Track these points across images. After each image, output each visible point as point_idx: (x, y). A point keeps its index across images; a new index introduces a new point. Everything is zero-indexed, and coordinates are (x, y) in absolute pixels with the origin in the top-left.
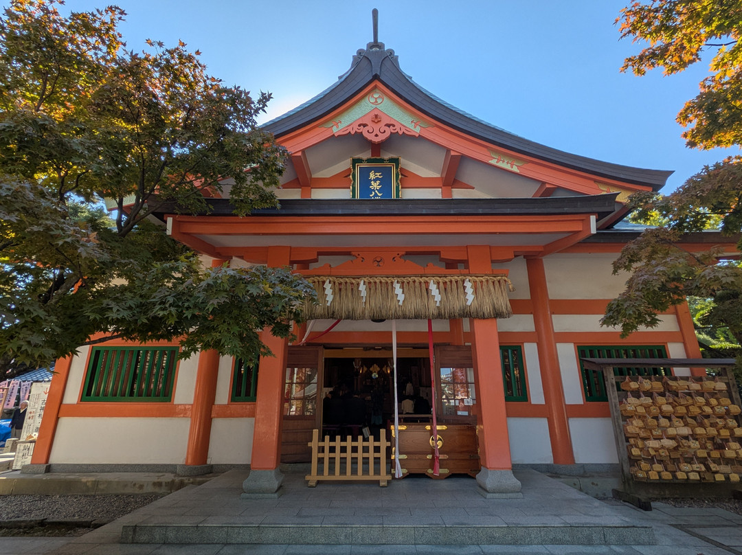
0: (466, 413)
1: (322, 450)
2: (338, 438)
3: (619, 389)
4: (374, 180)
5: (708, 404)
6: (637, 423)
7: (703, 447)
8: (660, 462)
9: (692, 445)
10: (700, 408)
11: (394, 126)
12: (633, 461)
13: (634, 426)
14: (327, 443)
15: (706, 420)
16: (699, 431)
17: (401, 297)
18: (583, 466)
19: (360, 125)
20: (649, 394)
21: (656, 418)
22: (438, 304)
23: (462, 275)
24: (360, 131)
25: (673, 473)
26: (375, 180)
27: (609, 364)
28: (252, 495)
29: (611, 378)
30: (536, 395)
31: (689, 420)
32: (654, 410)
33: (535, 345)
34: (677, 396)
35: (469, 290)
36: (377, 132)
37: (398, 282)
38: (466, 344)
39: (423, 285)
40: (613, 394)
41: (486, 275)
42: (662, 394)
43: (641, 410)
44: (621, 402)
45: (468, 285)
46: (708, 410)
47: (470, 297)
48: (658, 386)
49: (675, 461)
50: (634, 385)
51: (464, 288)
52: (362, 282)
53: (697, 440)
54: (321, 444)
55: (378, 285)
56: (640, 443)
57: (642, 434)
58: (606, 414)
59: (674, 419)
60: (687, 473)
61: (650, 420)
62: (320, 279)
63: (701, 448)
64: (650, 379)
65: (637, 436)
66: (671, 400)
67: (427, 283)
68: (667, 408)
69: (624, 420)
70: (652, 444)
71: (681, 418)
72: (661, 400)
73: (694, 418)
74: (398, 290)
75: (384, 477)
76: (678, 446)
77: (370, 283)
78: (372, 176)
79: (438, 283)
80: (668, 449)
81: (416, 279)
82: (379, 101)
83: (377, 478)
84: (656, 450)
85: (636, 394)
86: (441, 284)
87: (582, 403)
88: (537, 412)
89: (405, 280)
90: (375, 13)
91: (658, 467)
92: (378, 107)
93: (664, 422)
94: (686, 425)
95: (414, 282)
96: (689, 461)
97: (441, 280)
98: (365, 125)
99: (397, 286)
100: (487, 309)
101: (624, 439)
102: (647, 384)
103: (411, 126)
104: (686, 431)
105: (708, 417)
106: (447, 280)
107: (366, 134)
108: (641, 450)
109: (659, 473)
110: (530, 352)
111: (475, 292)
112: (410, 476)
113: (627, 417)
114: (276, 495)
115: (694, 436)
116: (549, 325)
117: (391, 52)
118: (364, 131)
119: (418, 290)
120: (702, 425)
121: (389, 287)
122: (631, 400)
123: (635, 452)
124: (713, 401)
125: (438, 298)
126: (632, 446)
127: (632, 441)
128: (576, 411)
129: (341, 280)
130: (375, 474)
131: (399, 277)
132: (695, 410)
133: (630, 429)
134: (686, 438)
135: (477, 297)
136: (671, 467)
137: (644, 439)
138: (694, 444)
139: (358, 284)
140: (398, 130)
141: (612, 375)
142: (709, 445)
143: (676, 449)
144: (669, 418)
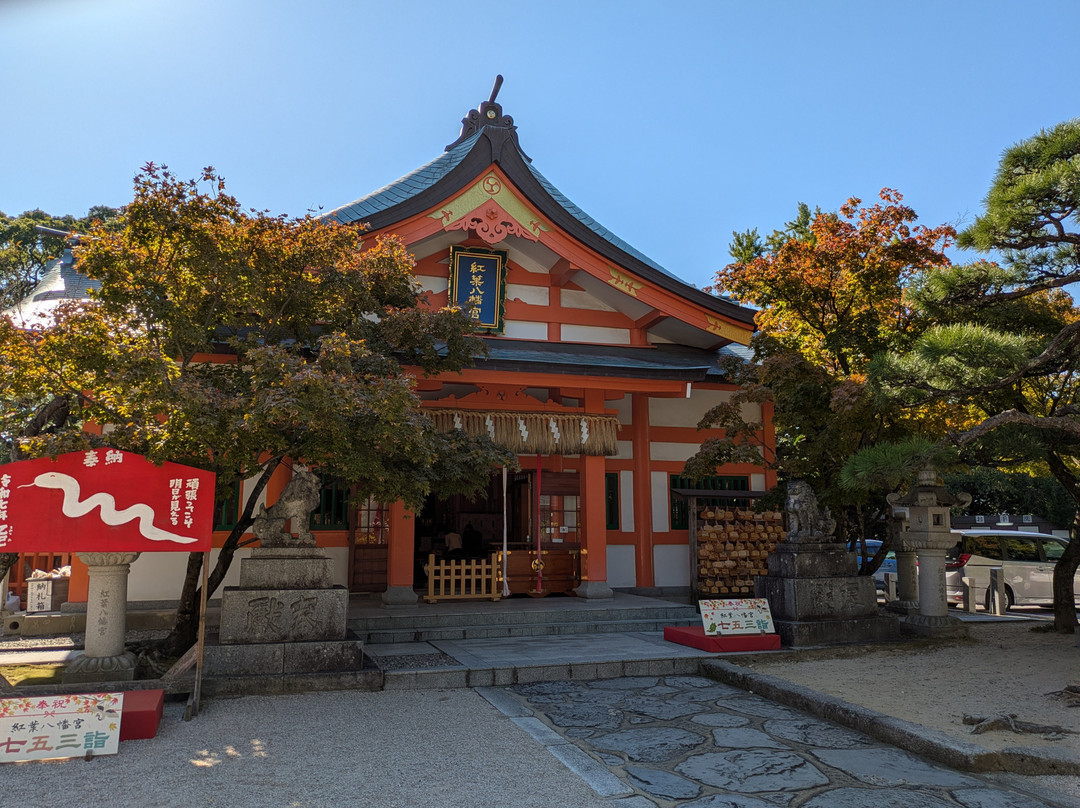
0: (561, 541)
1: (437, 573)
2: (453, 562)
3: (699, 518)
4: (475, 274)
5: (765, 531)
6: (709, 547)
7: (756, 567)
8: (721, 579)
9: (748, 565)
10: (759, 534)
11: (511, 225)
12: (701, 579)
13: (706, 550)
14: (443, 567)
15: (761, 545)
16: (755, 553)
17: (525, 434)
18: (661, 588)
19: (473, 220)
20: (722, 523)
21: (725, 543)
22: (557, 442)
23: (578, 413)
24: (473, 228)
25: (730, 588)
26: (477, 274)
27: (693, 496)
28: (397, 606)
29: (694, 507)
30: (627, 523)
31: (749, 544)
32: (724, 536)
33: (631, 472)
34: (744, 524)
35: (585, 430)
36: (491, 231)
37: (521, 419)
38: (565, 470)
39: (544, 422)
40: (693, 522)
41: (599, 415)
42: (732, 523)
43: (714, 536)
44: (699, 529)
45: (584, 424)
46: (765, 536)
47: (585, 436)
48: (730, 515)
49: (734, 578)
50: (710, 515)
51: (580, 427)
52: (488, 417)
53: (753, 561)
54: (437, 568)
55: (503, 421)
56: (708, 564)
57: (711, 557)
58: (685, 542)
59: (738, 543)
60: (740, 588)
61: (719, 544)
62: (450, 412)
63: (754, 568)
64: (725, 509)
65: (707, 559)
66: (738, 528)
67: (547, 420)
68: (734, 535)
69: (699, 545)
70: (718, 564)
71: (744, 543)
72: (730, 527)
73: (754, 543)
74: (522, 427)
75: (495, 595)
76: (737, 566)
77: (496, 418)
78: (473, 269)
79: (558, 421)
80: (729, 568)
81: (538, 416)
82: (495, 189)
83: (488, 596)
84: (720, 569)
85: (712, 522)
86: (560, 422)
87: (667, 531)
88: (626, 539)
89: (528, 416)
90: (500, 80)
91: (719, 583)
92: (494, 197)
93: (729, 546)
94: (746, 548)
95: (536, 418)
96: (744, 578)
97: (560, 418)
98: (479, 221)
99: (521, 422)
100: (598, 447)
101: (696, 560)
102: (721, 514)
103: (530, 228)
104: (744, 553)
105: (764, 542)
106: (565, 418)
107: (480, 233)
108: (709, 569)
109: (719, 588)
110: (626, 479)
111: (589, 432)
112: (513, 596)
113: (701, 543)
114: (417, 606)
115: (751, 558)
116: (646, 452)
117: (509, 120)
118: (478, 227)
119: (539, 426)
120: (758, 549)
121: (513, 423)
122: (707, 527)
123: (704, 571)
124: (770, 529)
125: (557, 436)
126: (702, 567)
127: (702, 563)
128: (662, 539)
129: (469, 414)
130: (487, 593)
131: (521, 412)
132: (755, 536)
133: (702, 552)
134: (745, 559)
135: (590, 436)
136: (729, 583)
137: (712, 561)
138: (749, 564)
139: (485, 419)
140: (516, 231)
141: (695, 506)
142: (761, 565)
143: (735, 568)
144: (735, 544)
